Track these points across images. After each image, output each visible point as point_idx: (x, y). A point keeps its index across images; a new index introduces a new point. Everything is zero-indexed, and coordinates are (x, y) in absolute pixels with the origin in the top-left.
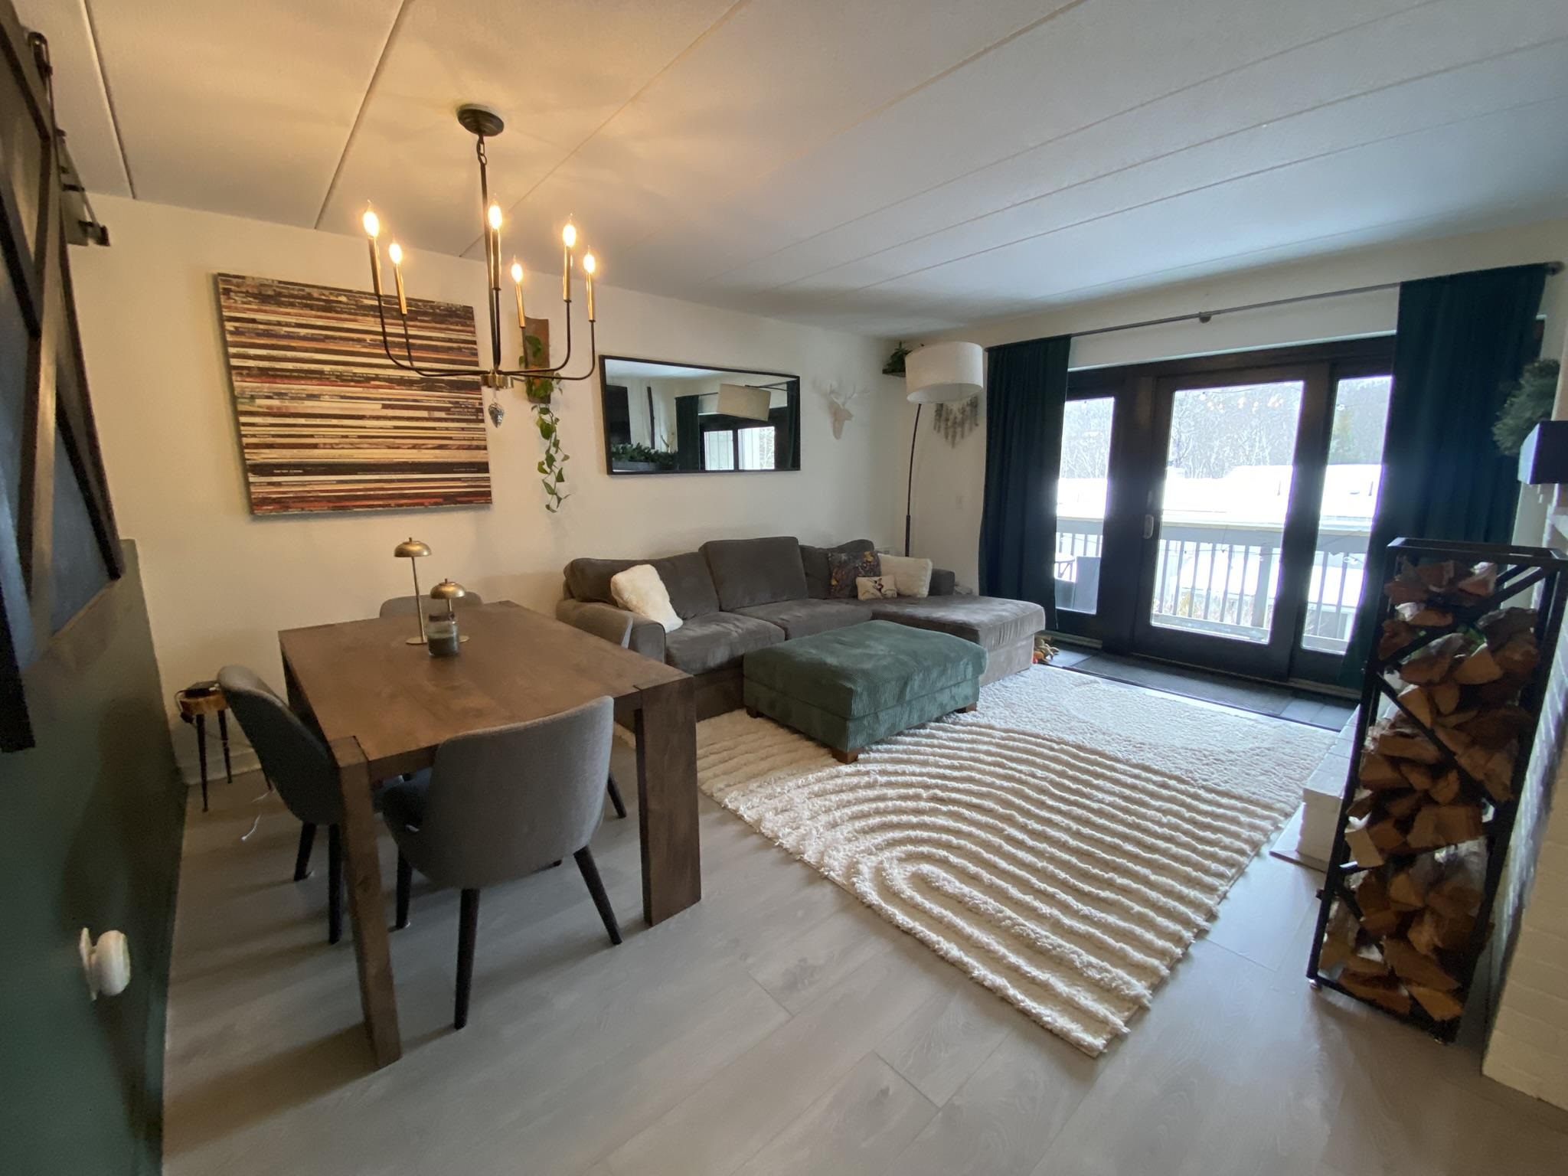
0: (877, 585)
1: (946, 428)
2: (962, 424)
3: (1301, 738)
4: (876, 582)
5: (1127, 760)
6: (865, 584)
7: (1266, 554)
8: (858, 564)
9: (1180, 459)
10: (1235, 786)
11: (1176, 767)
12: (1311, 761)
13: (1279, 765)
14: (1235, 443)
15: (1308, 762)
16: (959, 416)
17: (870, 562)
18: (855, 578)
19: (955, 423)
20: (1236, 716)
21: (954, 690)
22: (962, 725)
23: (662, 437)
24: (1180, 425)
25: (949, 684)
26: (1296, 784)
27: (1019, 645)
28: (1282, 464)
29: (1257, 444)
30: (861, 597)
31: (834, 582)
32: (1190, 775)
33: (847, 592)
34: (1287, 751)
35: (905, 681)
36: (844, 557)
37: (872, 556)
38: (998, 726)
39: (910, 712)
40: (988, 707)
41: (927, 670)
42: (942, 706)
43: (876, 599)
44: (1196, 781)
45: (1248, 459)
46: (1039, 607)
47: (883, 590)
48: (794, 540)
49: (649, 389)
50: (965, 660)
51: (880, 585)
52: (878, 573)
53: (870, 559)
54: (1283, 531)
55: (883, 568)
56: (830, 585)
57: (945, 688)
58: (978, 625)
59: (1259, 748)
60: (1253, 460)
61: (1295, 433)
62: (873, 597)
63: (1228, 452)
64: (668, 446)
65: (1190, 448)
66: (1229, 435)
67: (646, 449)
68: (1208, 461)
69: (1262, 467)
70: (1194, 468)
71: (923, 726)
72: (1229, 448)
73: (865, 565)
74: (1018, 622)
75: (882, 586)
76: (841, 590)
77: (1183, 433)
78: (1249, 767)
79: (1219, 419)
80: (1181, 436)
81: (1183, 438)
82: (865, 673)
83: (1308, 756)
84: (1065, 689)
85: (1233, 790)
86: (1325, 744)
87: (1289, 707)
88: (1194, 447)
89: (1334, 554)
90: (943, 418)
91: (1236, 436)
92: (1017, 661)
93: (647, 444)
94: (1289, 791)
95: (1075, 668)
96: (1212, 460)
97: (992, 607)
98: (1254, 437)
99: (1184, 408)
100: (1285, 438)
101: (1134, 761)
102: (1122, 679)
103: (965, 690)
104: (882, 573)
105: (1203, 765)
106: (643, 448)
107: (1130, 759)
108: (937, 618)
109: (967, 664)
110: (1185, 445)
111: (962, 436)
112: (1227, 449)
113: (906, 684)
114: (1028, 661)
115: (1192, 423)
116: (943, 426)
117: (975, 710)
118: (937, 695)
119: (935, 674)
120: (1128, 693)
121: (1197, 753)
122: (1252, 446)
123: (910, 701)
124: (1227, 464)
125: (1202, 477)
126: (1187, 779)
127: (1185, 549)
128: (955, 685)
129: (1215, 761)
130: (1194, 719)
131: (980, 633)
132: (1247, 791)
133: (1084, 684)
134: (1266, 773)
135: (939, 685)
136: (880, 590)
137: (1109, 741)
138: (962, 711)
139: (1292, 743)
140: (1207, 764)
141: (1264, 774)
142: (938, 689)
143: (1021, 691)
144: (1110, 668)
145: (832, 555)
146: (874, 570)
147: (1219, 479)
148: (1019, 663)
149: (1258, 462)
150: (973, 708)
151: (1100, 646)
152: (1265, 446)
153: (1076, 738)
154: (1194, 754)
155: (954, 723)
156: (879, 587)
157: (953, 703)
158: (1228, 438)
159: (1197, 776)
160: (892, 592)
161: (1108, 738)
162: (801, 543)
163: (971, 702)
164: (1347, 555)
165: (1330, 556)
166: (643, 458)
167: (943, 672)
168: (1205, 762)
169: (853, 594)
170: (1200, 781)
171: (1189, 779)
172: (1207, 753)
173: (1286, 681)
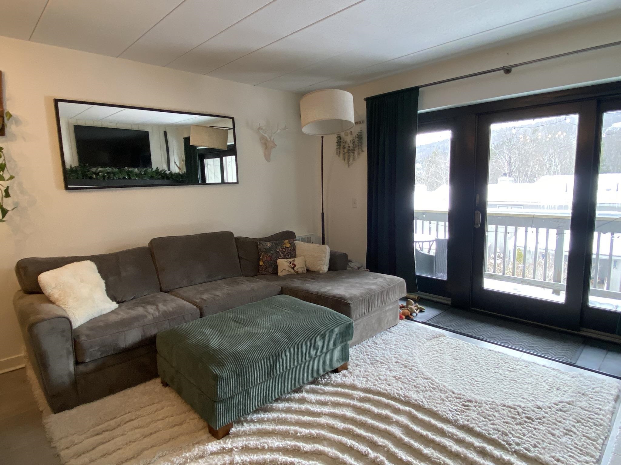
0: (291, 265)
1: (344, 153)
2: (353, 150)
3: (593, 389)
4: (290, 262)
5: (456, 421)
6: (283, 264)
7: (560, 234)
8: (279, 249)
9: (511, 172)
10: (543, 451)
11: (494, 429)
12: (603, 415)
13: (578, 422)
14: (541, 162)
15: (601, 417)
16: (351, 145)
17: (288, 248)
18: (277, 259)
19: (349, 150)
20: (544, 366)
21: (325, 358)
22: (333, 386)
23: (175, 163)
24: (510, 154)
25: (319, 354)
26: (593, 445)
27: (387, 309)
28: (567, 174)
29: (553, 163)
30: (280, 274)
31: (261, 263)
32: (505, 438)
33: (270, 270)
34: (584, 404)
35: (275, 358)
36: (269, 244)
37: (290, 243)
38: (359, 385)
39: (283, 382)
40: (357, 365)
41: (298, 346)
42: (314, 371)
43: (291, 274)
44: (510, 445)
45: (548, 172)
46: (401, 279)
47: (295, 268)
48: (231, 234)
49: (165, 133)
50: (334, 331)
51: (293, 264)
52: (293, 255)
53: (288, 245)
54: (570, 218)
55: (298, 252)
56: (259, 265)
57: (317, 357)
58: (351, 299)
59: (562, 402)
60: (552, 172)
61: (574, 157)
62: (289, 273)
63: (537, 167)
64: (179, 168)
65: (517, 166)
66: (537, 158)
67: (162, 170)
68: (527, 174)
69: (556, 177)
70: (519, 177)
71: (299, 390)
72: (538, 165)
73: (284, 250)
74: (384, 293)
75: (295, 266)
76: (266, 268)
77: (513, 157)
78: (554, 426)
79: (531, 150)
80: (511, 159)
81: (513, 161)
82: (236, 357)
83: (601, 410)
84: (419, 343)
85: (541, 456)
86: (612, 395)
87: (582, 355)
88: (519, 165)
89: (604, 233)
90: (342, 146)
91: (541, 159)
92: (386, 321)
93: (165, 167)
94: (588, 454)
95: (430, 322)
96: (529, 173)
97: (367, 281)
98: (551, 159)
99: (512, 143)
100: (568, 159)
101: (461, 422)
102: (463, 332)
103: (337, 354)
104: (297, 255)
105: (517, 424)
106: (160, 170)
107: (458, 420)
108: (323, 292)
109: (336, 335)
110: (514, 164)
111: (354, 159)
112: (537, 166)
113: (276, 361)
114: (395, 319)
115: (517, 152)
116: (342, 151)
117: (347, 369)
118: (308, 364)
119: (305, 347)
120: (466, 345)
121: (512, 410)
122: (550, 164)
123: (282, 375)
124: (537, 175)
125: (524, 182)
126: (503, 443)
127: (508, 231)
128: (326, 353)
129: (527, 420)
130: (512, 370)
131: (351, 306)
132: (553, 457)
133: (434, 338)
134: (568, 432)
135: (310, 355)
136: (293, 268)
137: (443, 400)
138: (336, 371)
139: (587, 395)
140: (520, 424)
141: (566, 434)
142: (309, 358)
143: (386, 347)
144: (456, 322)
145: (260, 243)
146: (291, 253)
147: (533, 183)
148: (387, 323)
149: (555, 173)
150: (345, 367)
151: (450, 303)
152: (558, 164)
153: (418, 396)
154: (510, 411)
155: (326, 384)
156: (293, 266)
157: (324, 367)
158: (537, 160)
159: (511, 439)
160: (303, 269)
161: (443, 396)
162: (236, 235)
163: (342, 363)
164: (613, 234)
165: (602, 234)
166: (160, 177)
167: (314, 344)
168: (518, 421)
169: (275, 271)
170: (514, 445)
171: (505, 443)
172: (520, 410)
173: (579, 330)
